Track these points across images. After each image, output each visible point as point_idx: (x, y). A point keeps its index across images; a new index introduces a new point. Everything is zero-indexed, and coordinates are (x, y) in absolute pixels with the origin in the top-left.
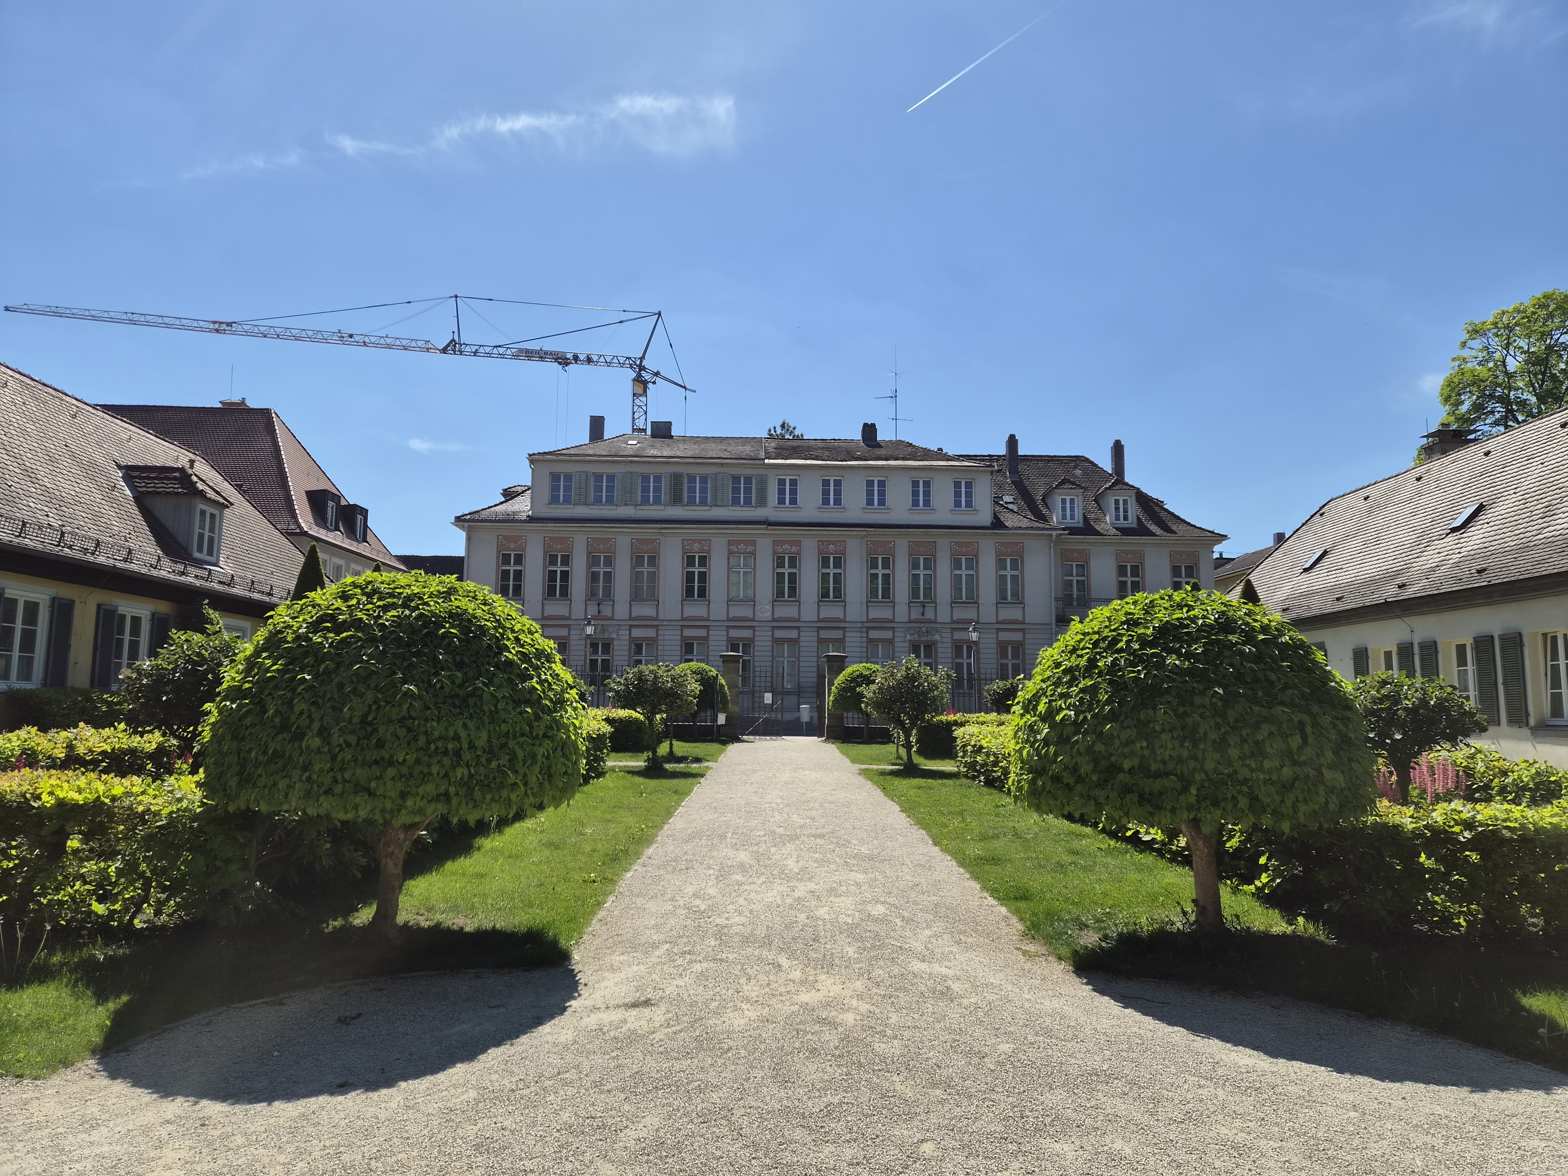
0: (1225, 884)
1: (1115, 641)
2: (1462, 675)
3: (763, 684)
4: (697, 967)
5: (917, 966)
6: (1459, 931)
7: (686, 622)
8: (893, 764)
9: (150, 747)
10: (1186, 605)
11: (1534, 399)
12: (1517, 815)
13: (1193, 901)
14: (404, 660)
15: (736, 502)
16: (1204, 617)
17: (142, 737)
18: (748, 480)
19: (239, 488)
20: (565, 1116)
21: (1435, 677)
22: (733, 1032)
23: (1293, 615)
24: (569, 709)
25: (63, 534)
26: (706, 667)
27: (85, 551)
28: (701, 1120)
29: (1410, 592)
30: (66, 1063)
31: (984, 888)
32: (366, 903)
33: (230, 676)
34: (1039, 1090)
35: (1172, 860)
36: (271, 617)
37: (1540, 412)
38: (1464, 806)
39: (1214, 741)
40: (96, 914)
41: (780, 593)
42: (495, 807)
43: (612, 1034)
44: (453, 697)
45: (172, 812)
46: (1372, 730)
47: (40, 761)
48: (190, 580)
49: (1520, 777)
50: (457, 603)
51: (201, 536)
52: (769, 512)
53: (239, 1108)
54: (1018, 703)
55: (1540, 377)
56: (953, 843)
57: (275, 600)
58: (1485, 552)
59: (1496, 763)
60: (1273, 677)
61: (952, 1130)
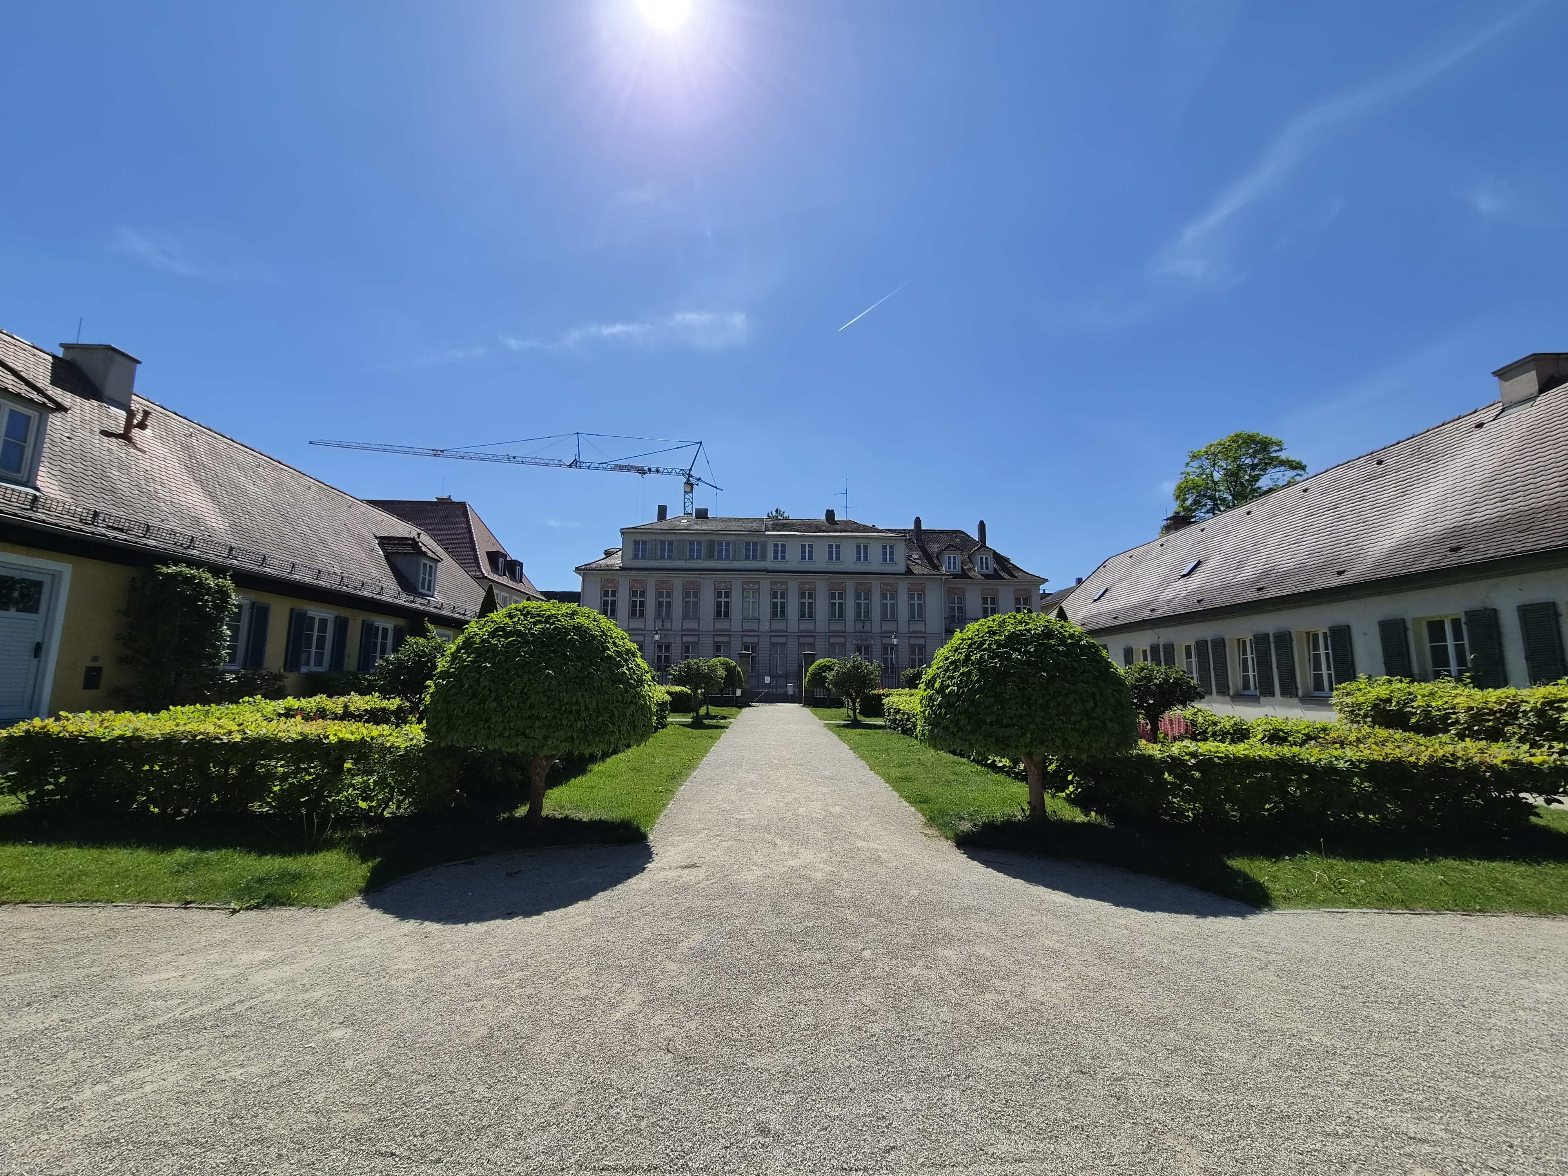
0: (1048, 792)
1: (982, 644)
2: (1189, 664)
3: (764, 671)
4: (725, 844)
5: (860, 843)
6: (1189, 820)
7: (717, 632)
8: (845, 721)
9: (393, 707)
10: (1024, 622)
11: (1230, 498)
12: (1223, 749)
13: (1028, 803)
14: (546, 655)
15: (747, 558)
16: (1035, 629)
17: (389, 701)
18: (755, 544)
19: (446, 550)
20: (645, 934)
21: (1173, 666)
22: (747, 883)
23: (1088, 628)
24: (646, 686)
25: (342, 578)
26: (729, 660)
27: (355, 588)
28: (728, 936)
29: (1158, 614)
30: (344, 899)
31: (901, 796)
32: (524, 804)
33: (442, 664)
34: (935, 918)
35: (1015, 778)
36: (467, 628)
37: (1234, 505)
38: (1191, 743)
39: (1041, 705)
40: (361, 808)
41: (775, 614)
42: (601, 746)
43: (673, 884)
44: (575, 678)
45: (407, 747)
46: (1136, 698)
47: (328, 715)
48: (417, 606)
49: (1224, 726)
50: (578, 620)
51: (424, 579)
52: (769, 564)
53: (447, 927)
54: (923, 682)
55: (1234, 484)
56: (882, 769)
57: (467, 618)
58: (1201, 590)
59: (1210, 718)
60: (1076, 665)
61: (882, 943)
